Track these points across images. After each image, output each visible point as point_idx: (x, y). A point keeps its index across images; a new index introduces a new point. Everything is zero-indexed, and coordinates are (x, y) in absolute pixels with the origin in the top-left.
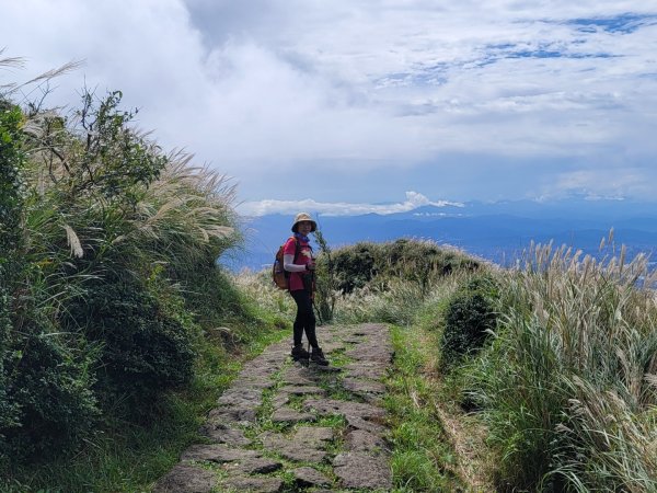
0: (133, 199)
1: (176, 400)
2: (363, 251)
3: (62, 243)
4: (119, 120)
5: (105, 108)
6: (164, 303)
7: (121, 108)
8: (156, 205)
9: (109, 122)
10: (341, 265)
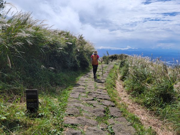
0: (83, 46)
1: (87, 69)
2: (116, 55)
3: (77, 50)
4: (82, 38)
5: (81, 36)
6: (86, 58)
7: (82, 36)
8: (86, 47)
9: (81, 38)
10: (112, 58)
